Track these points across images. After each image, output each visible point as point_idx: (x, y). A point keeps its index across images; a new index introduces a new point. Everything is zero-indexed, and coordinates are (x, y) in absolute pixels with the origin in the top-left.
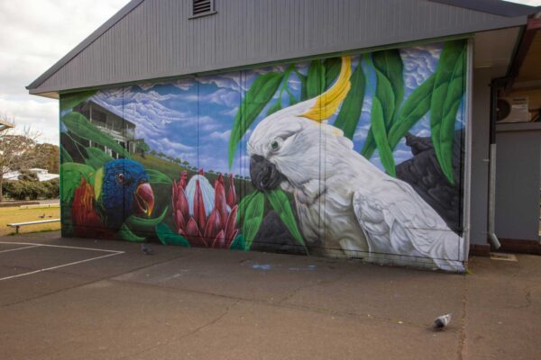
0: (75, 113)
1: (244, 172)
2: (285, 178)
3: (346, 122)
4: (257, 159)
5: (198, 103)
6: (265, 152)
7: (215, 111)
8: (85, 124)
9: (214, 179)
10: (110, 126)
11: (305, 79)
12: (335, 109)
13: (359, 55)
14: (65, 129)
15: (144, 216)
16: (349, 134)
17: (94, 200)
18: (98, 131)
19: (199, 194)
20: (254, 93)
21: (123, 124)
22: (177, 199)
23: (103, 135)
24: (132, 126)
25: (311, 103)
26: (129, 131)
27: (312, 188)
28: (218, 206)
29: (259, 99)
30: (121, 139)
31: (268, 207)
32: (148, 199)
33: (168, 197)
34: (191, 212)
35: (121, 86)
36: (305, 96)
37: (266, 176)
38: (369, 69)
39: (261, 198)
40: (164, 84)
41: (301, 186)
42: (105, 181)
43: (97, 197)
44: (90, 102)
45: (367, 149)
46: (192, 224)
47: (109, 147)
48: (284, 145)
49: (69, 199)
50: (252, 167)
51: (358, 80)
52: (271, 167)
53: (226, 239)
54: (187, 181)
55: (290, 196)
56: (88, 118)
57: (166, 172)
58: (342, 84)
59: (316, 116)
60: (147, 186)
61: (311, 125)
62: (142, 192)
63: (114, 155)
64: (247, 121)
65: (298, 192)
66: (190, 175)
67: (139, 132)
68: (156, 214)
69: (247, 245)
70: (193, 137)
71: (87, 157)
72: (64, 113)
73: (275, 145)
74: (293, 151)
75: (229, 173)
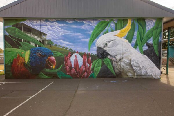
0: (13, 27)
2: (109, 54)
3: (129, 38)
4: (99, 48)
5: (76, 28)
6: (102, 46)
8: (19, 32)
9: (82, 55)
10: (33, 34)
11: (116, 24)
12: (126, 34)
13: (133, 19)
14: (7, 34)
15: (51, 68)
16: (130, 42)
17: (24, 63)
18: (27, 36)
19: (76, 60)
20: (98, 27)
21: (40, 34)
22: (66, 62)
23: (30, 37)
24: (45, 35)
25: (118, 32)
26: (44, 37)
27: (118, 57)
28: (84, 64)
29: (100, 29)
30: (39, 39)
31: (103, 64)
32: (53, 62)
33: (63, 60)
34: (73, 66)
35: (40, 19)
36: (116, 29)
37: (102, 54)
38: (136, 23)
40: (61, 20)
41: (115, 57)
42: (30, 56)
43: (26, 62)
44: (22, 23)
45: (135, 46)
46: (73, 71)
47: (33, 42)
48: (109, 44)
49: (10, 63)
50: (97, 51)
51: (133, 26)
52: (104, 51)
53: (87, 75)
54: (71, 56)
55: (111, 60)
56: (21, 30)
57: (61, 52)
58: (128, 27)
59: (120, 36)
60: (53, 57)
61: (118, 38)
62: (50, 60)
63: (36, 45)
64: (96, 36)
65: (113, 59)
66: (72, 53)
68: (57, 67)
69: (95, 76)
71: (20, 46)
72: (6, 27)
73: (106, 44)
74: (112, 46)
75: (88, 53)
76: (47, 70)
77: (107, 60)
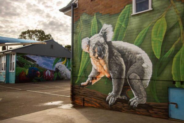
0: (21, 57)
1: (54, 70)
2: (59, 71)
3: (66, 65)
4: (56, 68)
5: (48, 60)
6: (57, 67)
7: (51, 61)
8: (24, 60)
9: (50, 71)
10: (30, 61)
11: (62, 59)
12: (65, 63)
13: (67, 58)
14: (18, 60)
15: (38, 77)
16: (66, 66)
17: (26, 75)
18: (28, 62)
19: (48, 73)
20: (56, 60)
21: (34, 61)
22: (44, 74)
23: (29, 62)
24: (36, 62)
25: (62, 62)
26: (35, 63)
27: (62, 72)
28: (51, 75)
29: (57, 61)
30: (33, 64)
31: (57, 75)
32: (39, 74)
33: (43, 73)
34: (47, 76)
35: (34, 55)
36: (62, 61)
37: (57, 70)
38: (68, 60)
39: (57, 73)
40: (42, 56)
41: (61, 72)
42: (29, 71)
43: (27, 74)
44: (26, 56)
45: (67, 68)
46: (47, 78)
47: (30, 65)
48: (60, 67)
49: (18, 75)
50: (56, 69)
51: (67, 60)
52: (58, 69)
53: (52, 79)
54: (46, 71)
55: (60, 73)
56: (25, 59)
57: (42, 70)
58: (65, 61)
59: (63, 64)
60: (39, 72)
61: (62, 65)
62: (37, 73)
63: (31, 66)
64: (55, 63)
65: (61, 73)
66: (47, 70)
67: (37, 63)
68: (40, 77)
69: (55, 80)
70: (47, 65)
71: (24, 66)
72: (17, 57)
73: (58, 67)
74: (60, 68)
76: (36, 78)
77: (59, 73)
